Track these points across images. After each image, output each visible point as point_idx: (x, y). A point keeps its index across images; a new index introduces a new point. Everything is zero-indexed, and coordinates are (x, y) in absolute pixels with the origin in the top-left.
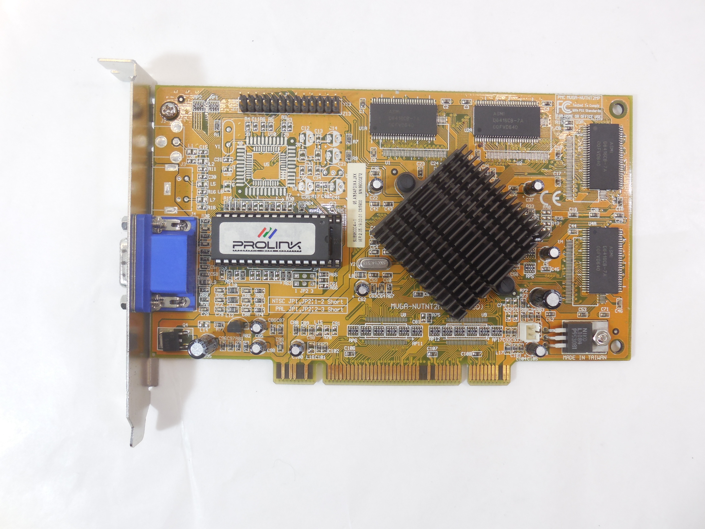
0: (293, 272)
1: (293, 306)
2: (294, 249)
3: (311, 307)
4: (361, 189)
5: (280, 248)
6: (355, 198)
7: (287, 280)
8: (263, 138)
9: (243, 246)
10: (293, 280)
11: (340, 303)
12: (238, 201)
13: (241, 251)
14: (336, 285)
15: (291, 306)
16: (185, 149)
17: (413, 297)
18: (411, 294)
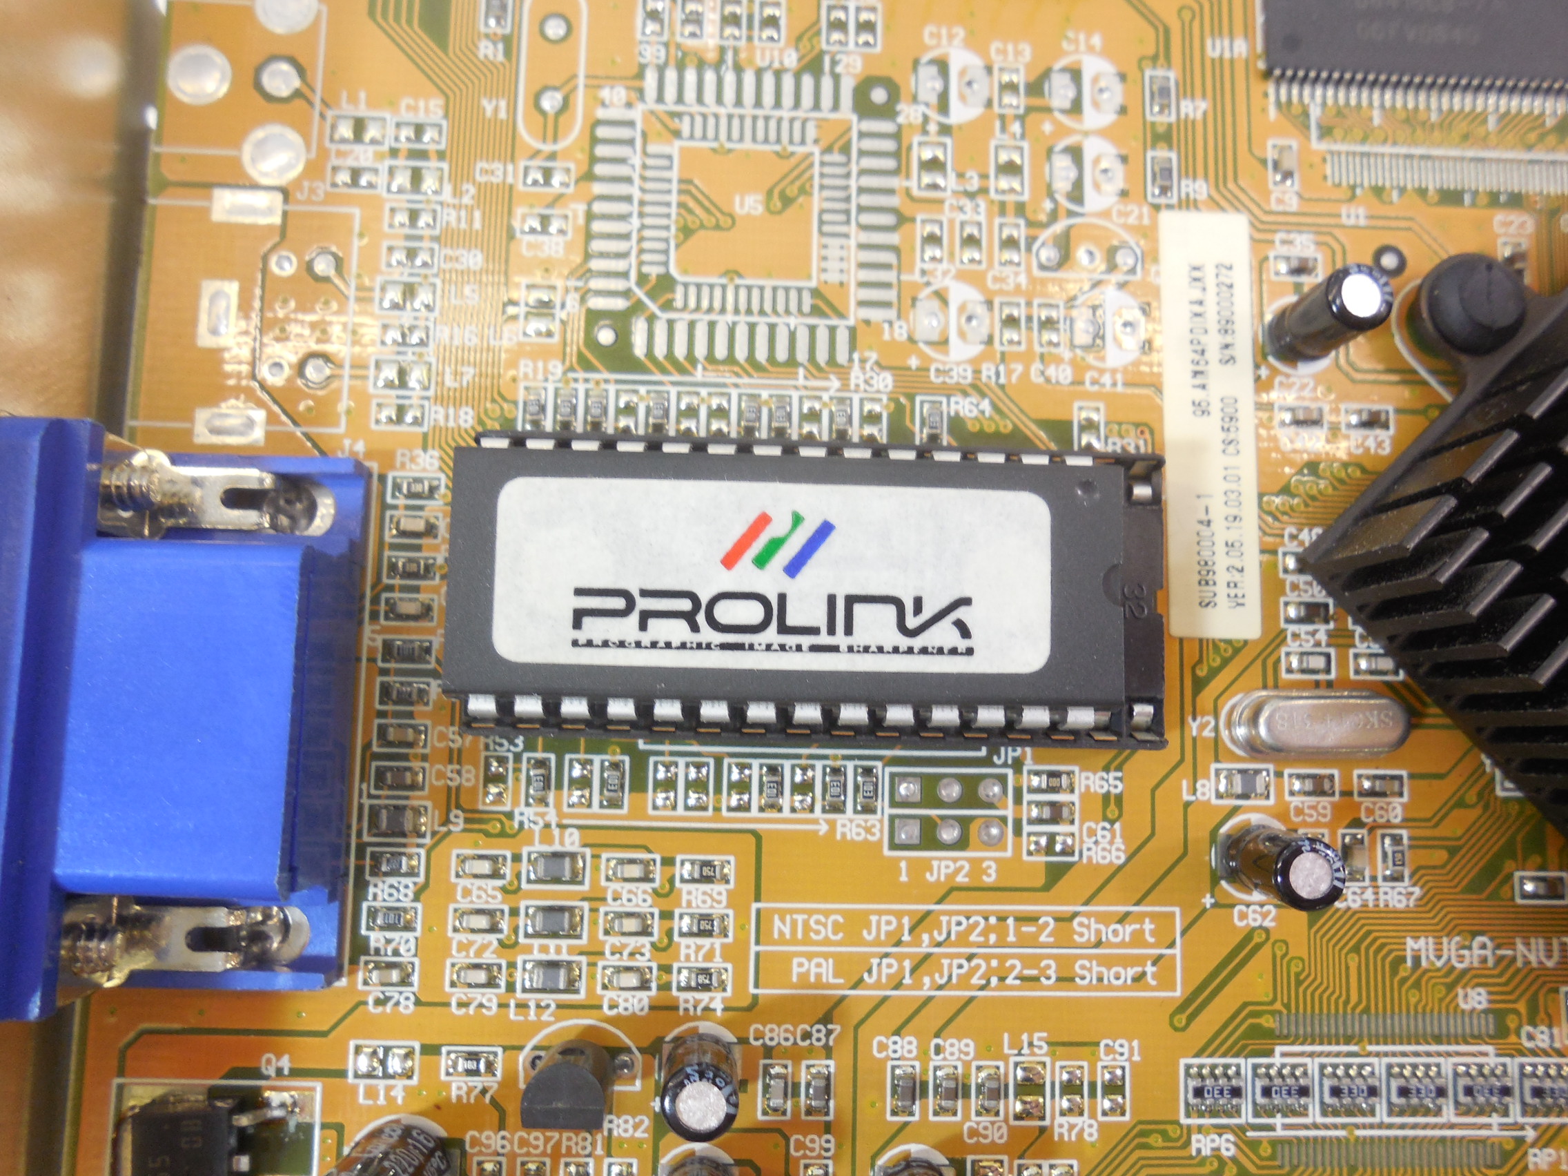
0: (888, 770)
1: (886, 955)
2: (932, 638)
3: (987, 958)
4: (1228, 339)
5: (849, 631)
6: (1204, 387)
7: (855, 811)
8: (729, 78)
9: (634, 618)
10: (888, 811)
11: (1137, 939)
12: (597, 383)
13: (622, 644)
14: (1113, 837)
15: (873, 955)
16: (322, 116)
17: (1519, 901)
18: (1506, 888)
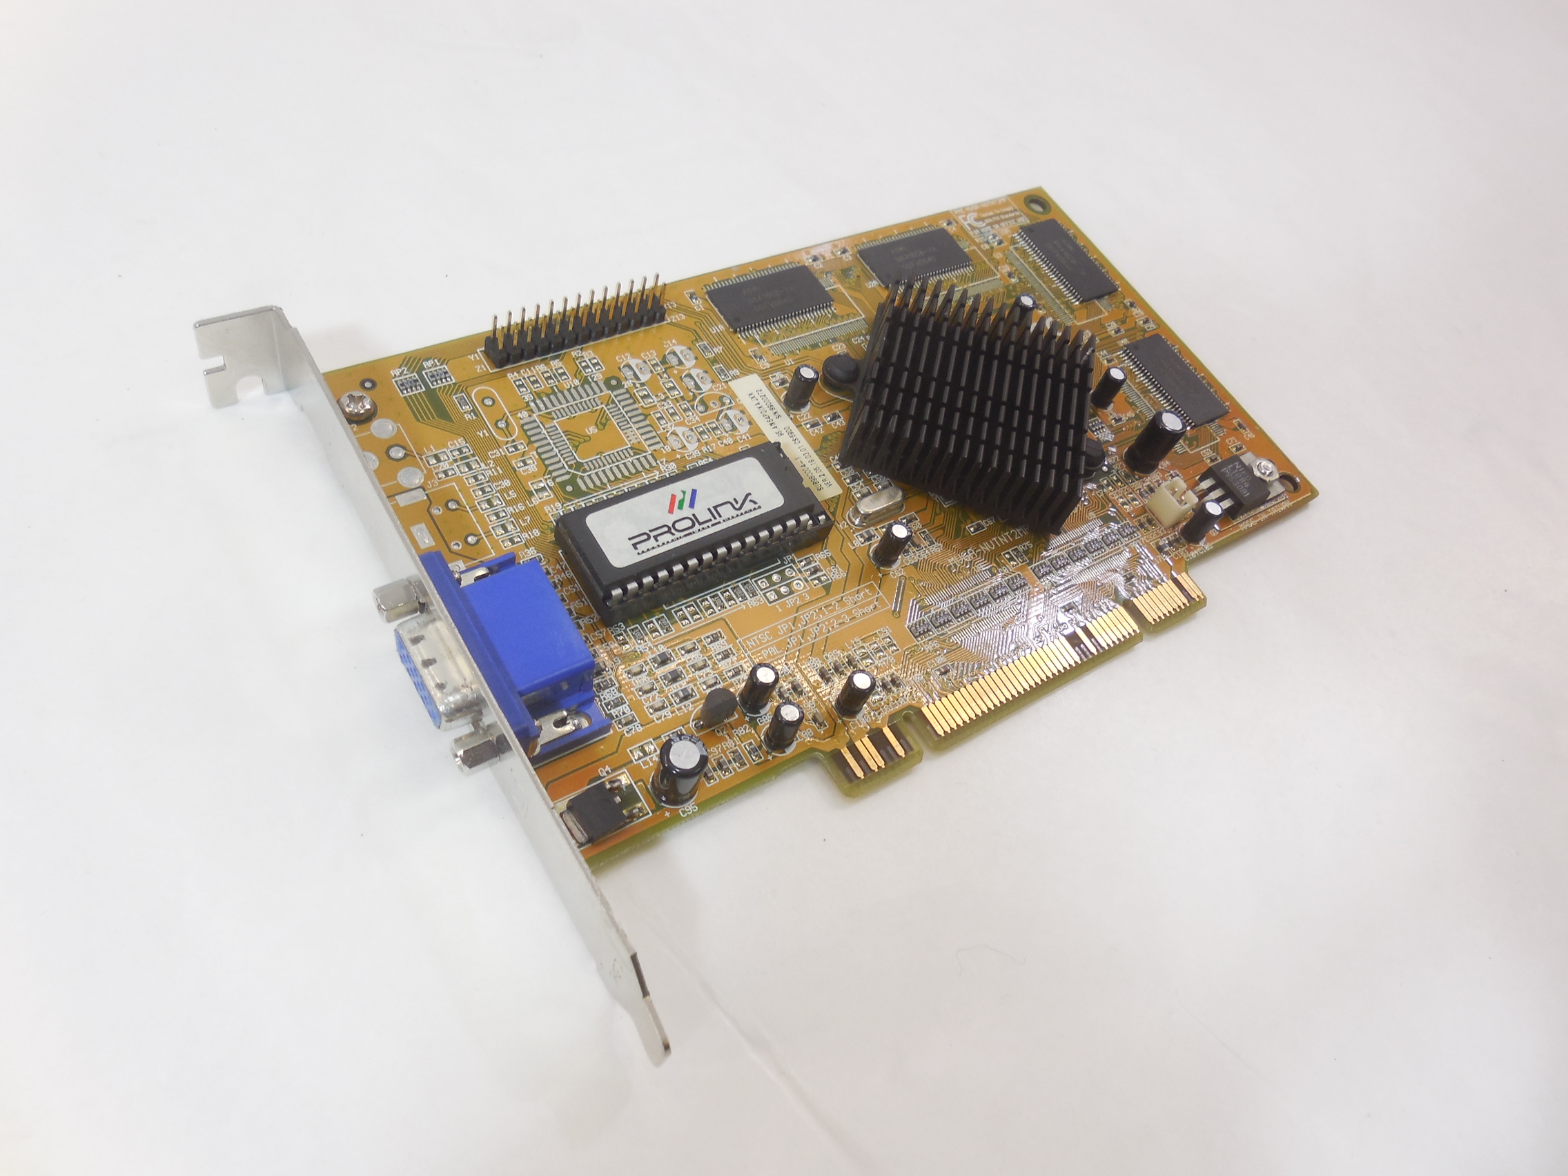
0: (753, 580)
1: (791, 636)
2: (746, 508)
3: (823, 622)
4: (775, 411)
5: (720, 516)
6: (776, 426)
8: (559, 395)
9: (652, 538)
11: (866, 596)
12: (576, 504)
13: (653, 548)
14: (838, 570)
15: (786, 638)
16: (421, 459)
17: (972, 535)
18: (966, 532)
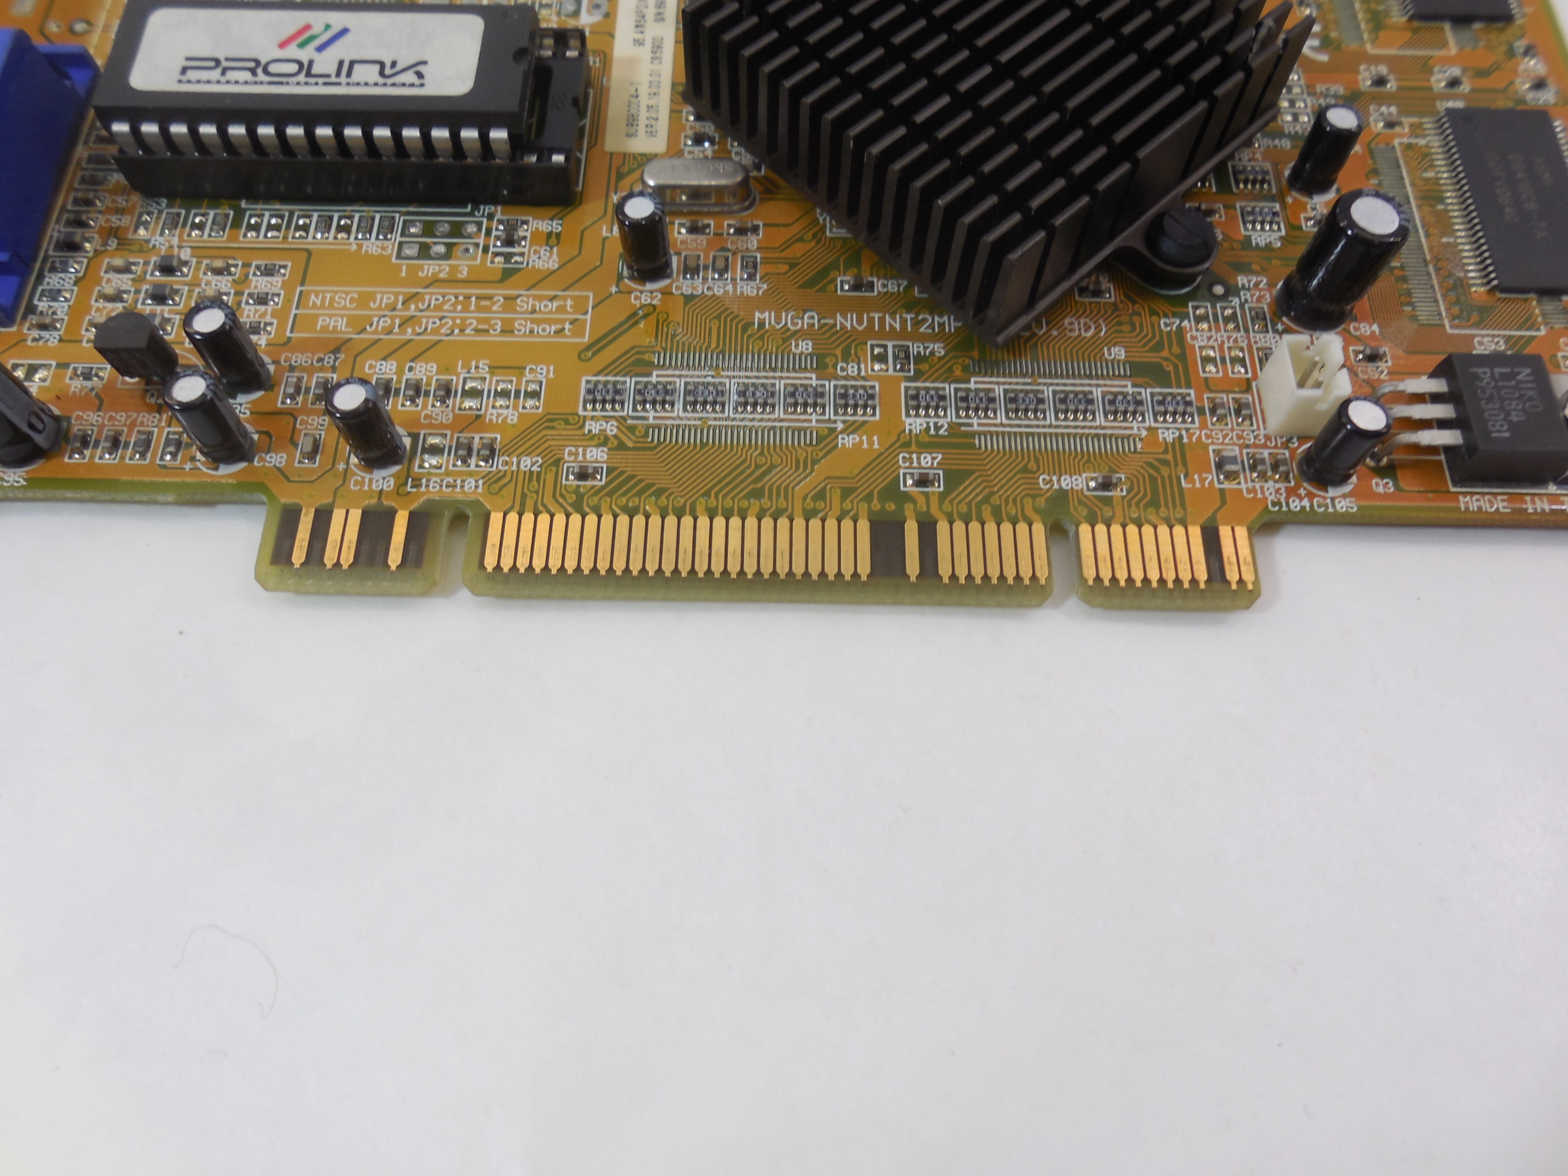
0: (404, 218)
1: (384, 316)
3: (453, 319)
5: (349, 76)
6: (642, 32)
7: (377, 239)
9: (219, 71)
10: (399, 239)
11: (562, 309)
13: (208, 82)
14: (552, 254)
15: (375, 316)
17: (840, 293)
18: (832, 286)
